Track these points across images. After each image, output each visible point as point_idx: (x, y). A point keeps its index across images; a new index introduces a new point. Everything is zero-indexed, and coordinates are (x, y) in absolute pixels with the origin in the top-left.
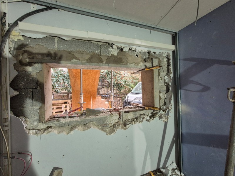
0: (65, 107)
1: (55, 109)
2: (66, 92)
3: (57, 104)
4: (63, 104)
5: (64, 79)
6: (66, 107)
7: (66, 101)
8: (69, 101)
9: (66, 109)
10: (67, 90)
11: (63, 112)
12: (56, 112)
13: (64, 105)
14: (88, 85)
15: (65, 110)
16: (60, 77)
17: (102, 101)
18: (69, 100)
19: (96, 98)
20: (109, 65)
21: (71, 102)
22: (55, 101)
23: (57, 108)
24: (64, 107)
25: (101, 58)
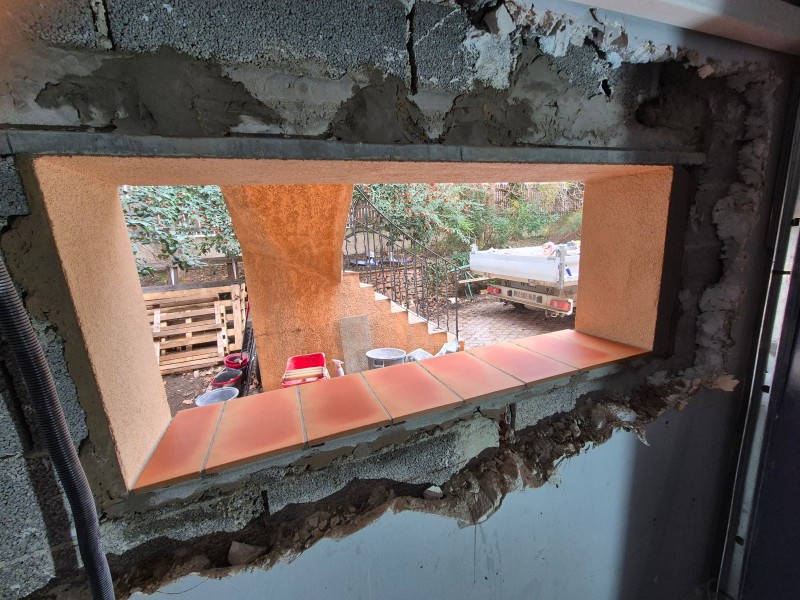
0: (223, 311)
1: (189, 321)
2: (222, 255)
3: (194, 304)
4: (216, 303)
5: (204, 209)
6: (229, 311)
7: (226, 289)
8: (235, 290)
9: (229, 317)
10: (224, 249)
11: (220, 330)
12: (194, 334)
13: (220, 307)
14: (305, 235)
15: (226, 322)
16: (188, 199)
17: (362, 290)
18: (237, 286)
19: (339, 281)
20: (466, 149)
21: (244, 294)
22: (185, 292)
23: (195, 319)
24: (222, 315)
25: (414, 104)
